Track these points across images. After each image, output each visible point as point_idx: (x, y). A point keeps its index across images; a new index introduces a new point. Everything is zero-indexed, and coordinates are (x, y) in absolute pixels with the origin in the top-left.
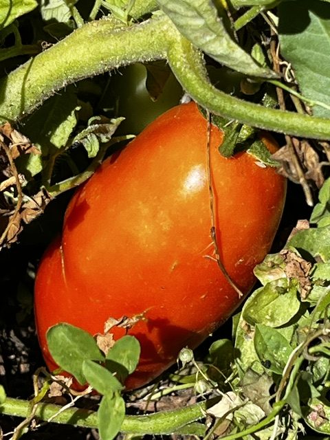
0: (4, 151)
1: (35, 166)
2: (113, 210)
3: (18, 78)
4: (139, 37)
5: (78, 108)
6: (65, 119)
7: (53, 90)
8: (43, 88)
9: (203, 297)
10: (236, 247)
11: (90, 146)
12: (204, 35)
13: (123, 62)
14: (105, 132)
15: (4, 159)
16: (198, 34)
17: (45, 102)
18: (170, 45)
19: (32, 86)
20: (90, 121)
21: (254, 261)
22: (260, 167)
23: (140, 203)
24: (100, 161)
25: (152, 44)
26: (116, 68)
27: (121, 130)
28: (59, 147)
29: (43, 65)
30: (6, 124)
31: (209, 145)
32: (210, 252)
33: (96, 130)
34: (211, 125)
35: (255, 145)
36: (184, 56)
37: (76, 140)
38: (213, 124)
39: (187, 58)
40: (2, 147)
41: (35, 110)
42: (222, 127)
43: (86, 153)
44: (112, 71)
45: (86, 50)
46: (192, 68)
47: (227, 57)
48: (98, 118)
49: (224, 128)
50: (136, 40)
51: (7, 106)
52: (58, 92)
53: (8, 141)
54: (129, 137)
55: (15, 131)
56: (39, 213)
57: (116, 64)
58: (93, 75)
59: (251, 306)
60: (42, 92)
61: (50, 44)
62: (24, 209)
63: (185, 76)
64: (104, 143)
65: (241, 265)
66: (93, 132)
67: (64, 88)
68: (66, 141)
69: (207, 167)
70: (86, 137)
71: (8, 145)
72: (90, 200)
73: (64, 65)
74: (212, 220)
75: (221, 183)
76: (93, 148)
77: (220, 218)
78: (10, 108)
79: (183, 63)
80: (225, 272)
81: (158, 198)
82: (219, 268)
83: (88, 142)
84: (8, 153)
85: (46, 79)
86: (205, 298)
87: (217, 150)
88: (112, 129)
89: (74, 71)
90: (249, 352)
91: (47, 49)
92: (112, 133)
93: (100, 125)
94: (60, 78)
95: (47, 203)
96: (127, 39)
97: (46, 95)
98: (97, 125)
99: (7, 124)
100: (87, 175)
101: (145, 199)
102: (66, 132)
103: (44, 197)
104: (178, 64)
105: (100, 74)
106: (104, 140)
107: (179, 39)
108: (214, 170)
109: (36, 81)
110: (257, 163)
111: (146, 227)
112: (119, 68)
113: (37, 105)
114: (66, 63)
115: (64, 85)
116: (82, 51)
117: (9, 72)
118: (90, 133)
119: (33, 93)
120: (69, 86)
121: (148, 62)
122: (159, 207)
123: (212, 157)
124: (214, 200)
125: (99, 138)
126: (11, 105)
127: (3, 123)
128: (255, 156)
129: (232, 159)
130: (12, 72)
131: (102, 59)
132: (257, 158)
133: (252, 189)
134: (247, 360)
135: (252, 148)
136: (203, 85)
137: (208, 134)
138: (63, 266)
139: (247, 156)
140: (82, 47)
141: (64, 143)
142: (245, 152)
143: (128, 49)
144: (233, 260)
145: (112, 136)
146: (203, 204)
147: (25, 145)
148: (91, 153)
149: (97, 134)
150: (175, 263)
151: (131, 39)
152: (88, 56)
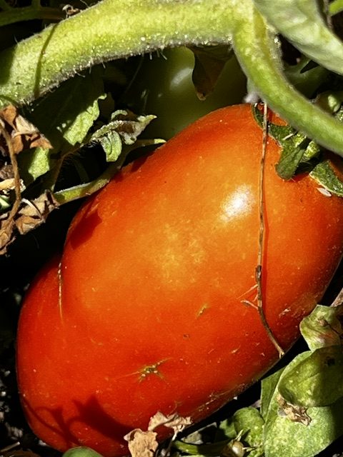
0: (4, 140)
1: (40, 166)
2: (132, 232)
3: (32, 50)
4: (196, 12)
5: (102, 97)
6: (85, 109)
7: (74, 69)
8: (61, 66)
9: (234, 351)
10: (283, 293)
11: (109, 146)
12: (292, 16)
13: (171, 42)
14: (130, 130)
15: (3, 152)
16: (283, 14)
17: (62, 84)
18: (238, 26)
19: (48, 61)
20: (113, 116)
21: (302, 312)
22: (323, 195)
23: (167, 226)
24: (119, 167)
25: (213, 22)
26: (159, 49)
27: (149, 132)
28: (73, 144)
29: (65, 35)
30: (9, 107)
31: (263, 161)
32: (250, 297)
33: (119, 127)
34: (267, 136)
35: (319, 167)
36: (258, 41)
37: (95, 137)
38: (269, 134)
39: (261, 44)
40: (2, 135)
41: (48, 92)
42: (281, 140)
43: (104, 154)
44: (154, 53)
45: (123, 21)
46: (267, 58)
47: (317, 49)
48: (124, 113)
49: (283, 142)
50: (192, 14)
51: (13, 85)
52: (80, 72)
53: (9, 128)
54: (157, 141)
55: (20, 117)
56: (39, 222)
57: (162, 44)
58: (129, 55)
59: (291, 376)
60: (61, 71)
61: (77, 10)
62: (21, 215)
63: (255, 68)
64: (128, 145)
65: (286, 317)
66: (116, 130)
67: (88, 68)
68: (83, 137)
69: (259, 188)
70: (106, 135)
71: (10, 133)
72: (103, 216)
73: (94, 38)
74: (259, 256)
75: (275, 211)
76: (113, 149)
77: (268, 255)
78: (16, 87)
79: (254, 50)
80: (266, 323)
81: (192, 222)
82: (259, 318)
83: (108, 142)
84: (9, 143)
85: (67, 53)
86: (236, 353)
87: (272, 169)
88: (139, 128)
89: (105, 48)
90: (282, 432)
91: (72, 15)
92: (139, 134)
93: (126, 122)
94: (85, 54)
95: (50, 210)
96: (181, 12)
97: (64, 75)
98: (121, 121)
99: (11, 107)
100: (101, 183)
101: (175, 222)
102: (85, 125)
103: (48, 203)
104: (248, 51)
105: (138, 56)
106: (129, 141)
107: (251, 18)
108: (268, 193)
109: (54, 56)
110: (320, 190)
111: (173, 257)
112: (165, 49)
113: (51, 87)
114: (96, 35)
115: (89, 65)
116: (118, 23)
117: (19, 40)
118: (112, 130)
119: (48, 70)
120: (97, 66)
121: (204, 45)
122: (191, 234)
123: (265, 177)
124: (264, 231)
125: (122, 138)
126: (18, 83)
127: (5, 105)
128: (318, 180)
129: (291, 181)
130: (23, 41)
131: (145, 36)
132: (321, 184)
133: (311, 222)
134: (278, 441)
135: (315, 171)
136: (278, 83)
137: (264, 146)
138: (60, 295)
139: (308, 180)
140: (119, 17)
141: (80, 139)
142: (308, 174)
143: (181, 25)
144: (277, 310)
145: (138, 137)
146: (249, 235)
147: (30, 135)
148: (110, 156)
149: (121, 133)
150: (205, 307)
151: (186, 13)
152: (125, 30)
